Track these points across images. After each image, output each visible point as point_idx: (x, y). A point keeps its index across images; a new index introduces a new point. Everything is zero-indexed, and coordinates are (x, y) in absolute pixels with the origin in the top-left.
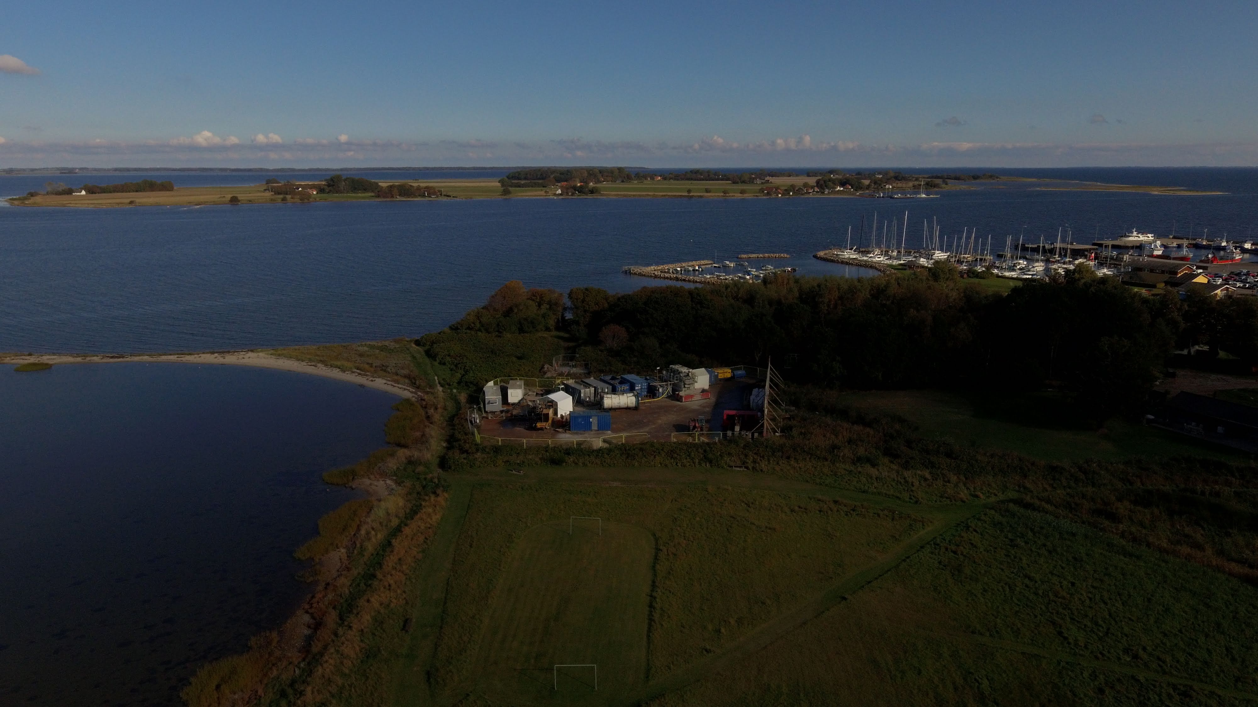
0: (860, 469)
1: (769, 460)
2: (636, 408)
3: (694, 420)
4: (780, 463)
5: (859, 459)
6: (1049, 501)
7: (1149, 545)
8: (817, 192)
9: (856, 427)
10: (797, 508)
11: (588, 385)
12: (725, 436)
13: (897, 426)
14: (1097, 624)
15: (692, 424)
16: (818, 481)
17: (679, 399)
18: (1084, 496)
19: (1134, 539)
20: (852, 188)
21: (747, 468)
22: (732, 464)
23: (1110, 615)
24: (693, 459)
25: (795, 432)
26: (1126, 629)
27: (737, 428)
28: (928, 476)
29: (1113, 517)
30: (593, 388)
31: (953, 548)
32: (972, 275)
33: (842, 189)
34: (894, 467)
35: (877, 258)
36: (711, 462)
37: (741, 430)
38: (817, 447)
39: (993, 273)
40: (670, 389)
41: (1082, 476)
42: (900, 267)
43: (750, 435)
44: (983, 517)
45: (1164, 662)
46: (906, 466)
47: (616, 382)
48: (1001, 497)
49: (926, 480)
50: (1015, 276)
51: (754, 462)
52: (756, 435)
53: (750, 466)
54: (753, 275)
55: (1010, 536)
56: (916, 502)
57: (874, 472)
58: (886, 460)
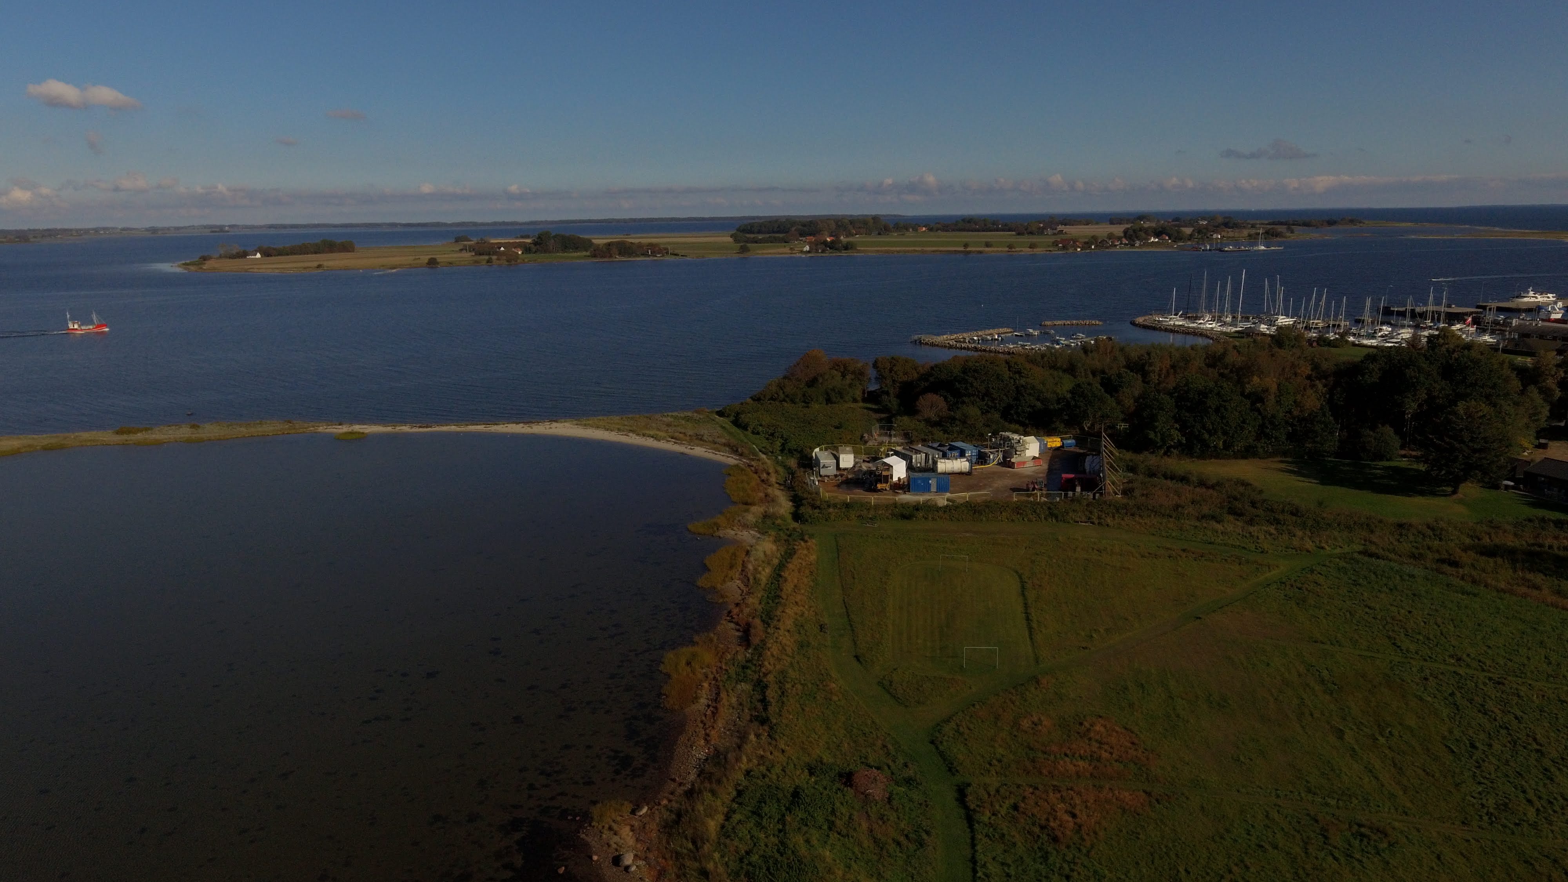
0: (1205, 525)
1: (1114, 517)
2: (969, 474)
3: (1033, 483)
4: (1126, 519)
5: (1204, 517)
6: (1394, 551)
7: (1486, 586)
8: (1126, 244)
9: (1198, 489)
10: (1147, 555)
11: (918, 452)
12: (1066, 495)
13: (1241, 489)
14: (1428, 639)
15: (1031, 487)
16: (1164, 534)
17: (1011, 465)
18: (1429, 548)
19: (1474, 582)
20: (1170, 238)
21: (1093, 523)
22: (1078, 519)
23: (1442, 634)
24: (1038, 515)
25: (1137, 493)
26: (1453, 643)
27: (1078, 489)
28: (1273, 531)
29: (1455, 564)
30: (924, 454)
31: (1299, 585)
32: (1322, 343)
33: (1157, 240)
34: (1239, 523)
35: (1208, 324)
36: (1056, 518)
37: (1082, 490)
38: (1161, 506)
39: (1347, 341)
40: (1001, 456)
41: (1430, 532)
42: (1237, 335)
43: (1091, 495)
44: (1328, 563)
45: (1484, 663)
46: (1251, 522)
47: (945, 449)
48: (1346, 549)
49: (1271, 534)
50: (1375, 344)
51: (1099, 518)
52: (1097, 495)
53: (1096, 522)
54: (1063, 344)
55: (1353, 578)
56: (1262, 552)
57: (1219, 527)
58: (1231, 518)
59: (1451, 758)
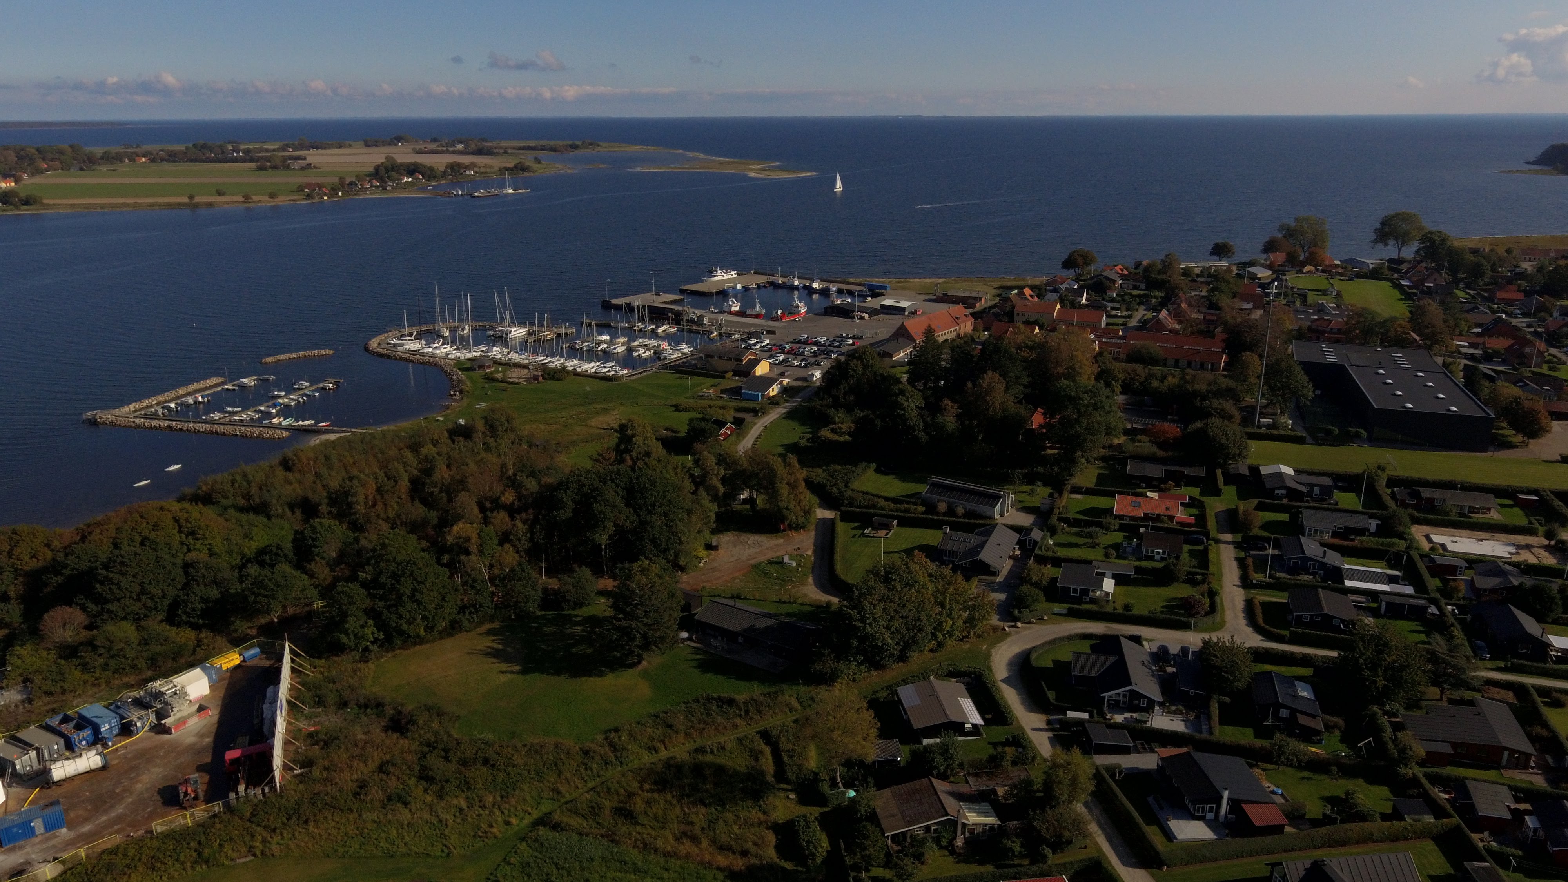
0: (390, 816)
1: (282, 834)
2: (104, 768)
4: (296, 833)
5: (390, 799)
7: (656, 851)
8: (376, 187)
9: (389, 738)
11: (26, 746)
12: (226, 801)
15: (183, 789)
16: (341, 851)
17: (166, 730)
20: (423, 177)
21: (254, 855)
22: (235, 855)
27: (242, 785)
28: (463, 804)
30: (35, 752)
32: (547, 376)
33: (410, 179)
34: (427, 799)
35: (442, 350)
36: (207, 862)
37: (246, 790)
38: (342, 790)
40: (152, 719)
42: (468, 365)
46: (441, 793)
47: (70, 731)
48: (534, 816)
49: (460, 811)
51: (264, 841)
52: (267, 790)
53: (258, 851)
54: (281, 404)
56: (448, 855)
57: (405, 815)
58: (421, 790)
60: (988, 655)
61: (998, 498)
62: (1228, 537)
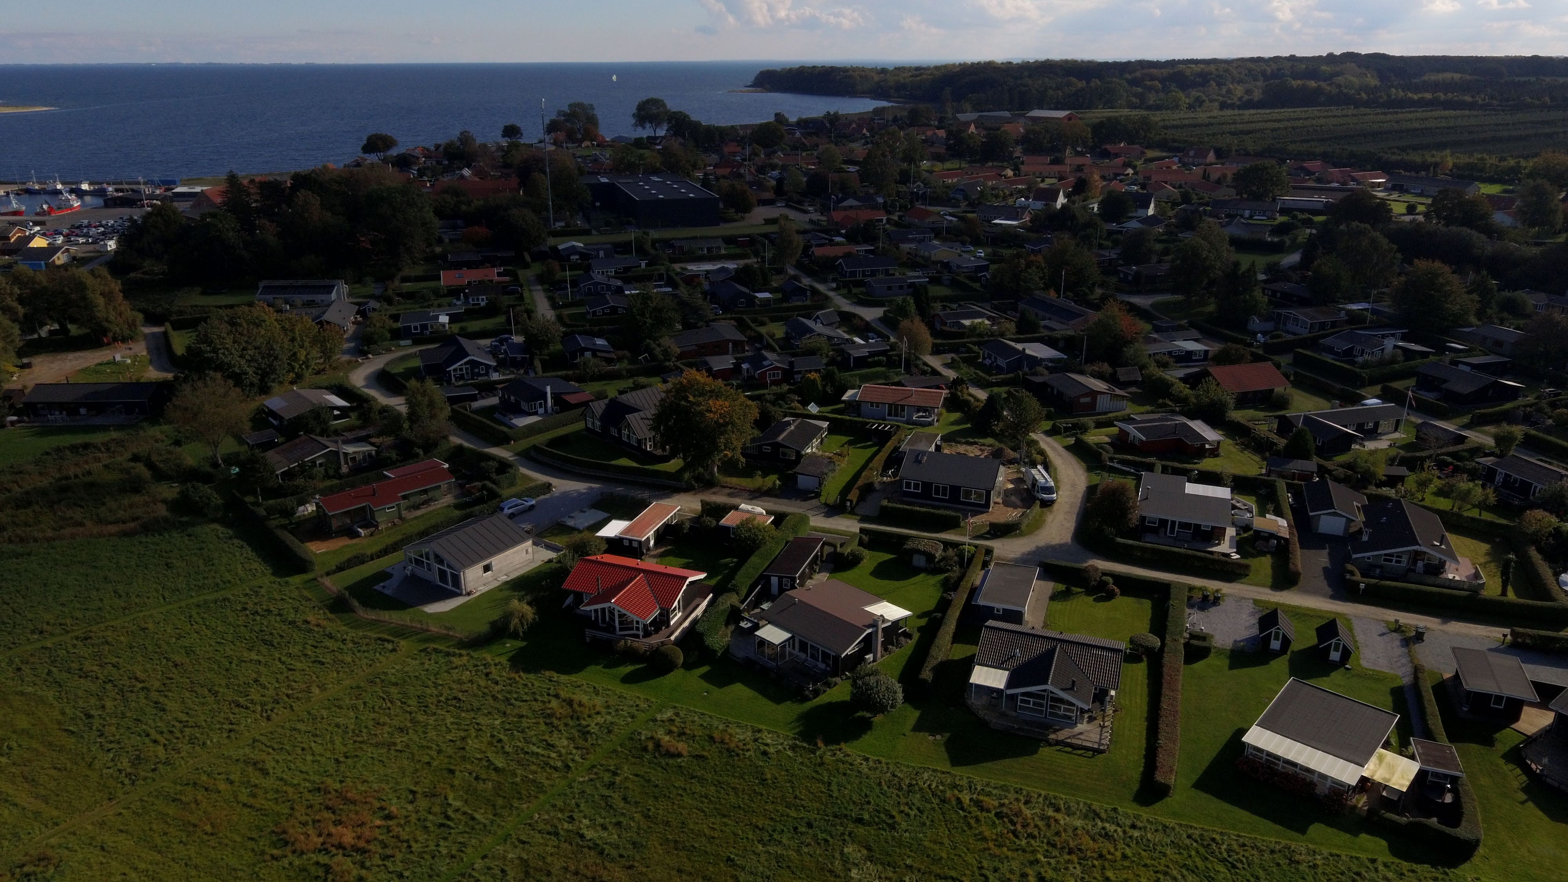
59: (73, 740)
60: (347, 377)
61: (333, 286)
62: (539, 287)
